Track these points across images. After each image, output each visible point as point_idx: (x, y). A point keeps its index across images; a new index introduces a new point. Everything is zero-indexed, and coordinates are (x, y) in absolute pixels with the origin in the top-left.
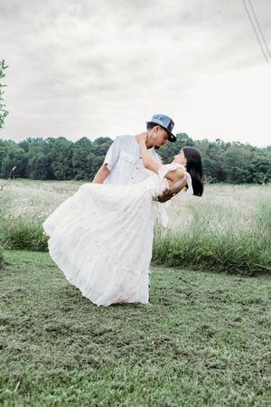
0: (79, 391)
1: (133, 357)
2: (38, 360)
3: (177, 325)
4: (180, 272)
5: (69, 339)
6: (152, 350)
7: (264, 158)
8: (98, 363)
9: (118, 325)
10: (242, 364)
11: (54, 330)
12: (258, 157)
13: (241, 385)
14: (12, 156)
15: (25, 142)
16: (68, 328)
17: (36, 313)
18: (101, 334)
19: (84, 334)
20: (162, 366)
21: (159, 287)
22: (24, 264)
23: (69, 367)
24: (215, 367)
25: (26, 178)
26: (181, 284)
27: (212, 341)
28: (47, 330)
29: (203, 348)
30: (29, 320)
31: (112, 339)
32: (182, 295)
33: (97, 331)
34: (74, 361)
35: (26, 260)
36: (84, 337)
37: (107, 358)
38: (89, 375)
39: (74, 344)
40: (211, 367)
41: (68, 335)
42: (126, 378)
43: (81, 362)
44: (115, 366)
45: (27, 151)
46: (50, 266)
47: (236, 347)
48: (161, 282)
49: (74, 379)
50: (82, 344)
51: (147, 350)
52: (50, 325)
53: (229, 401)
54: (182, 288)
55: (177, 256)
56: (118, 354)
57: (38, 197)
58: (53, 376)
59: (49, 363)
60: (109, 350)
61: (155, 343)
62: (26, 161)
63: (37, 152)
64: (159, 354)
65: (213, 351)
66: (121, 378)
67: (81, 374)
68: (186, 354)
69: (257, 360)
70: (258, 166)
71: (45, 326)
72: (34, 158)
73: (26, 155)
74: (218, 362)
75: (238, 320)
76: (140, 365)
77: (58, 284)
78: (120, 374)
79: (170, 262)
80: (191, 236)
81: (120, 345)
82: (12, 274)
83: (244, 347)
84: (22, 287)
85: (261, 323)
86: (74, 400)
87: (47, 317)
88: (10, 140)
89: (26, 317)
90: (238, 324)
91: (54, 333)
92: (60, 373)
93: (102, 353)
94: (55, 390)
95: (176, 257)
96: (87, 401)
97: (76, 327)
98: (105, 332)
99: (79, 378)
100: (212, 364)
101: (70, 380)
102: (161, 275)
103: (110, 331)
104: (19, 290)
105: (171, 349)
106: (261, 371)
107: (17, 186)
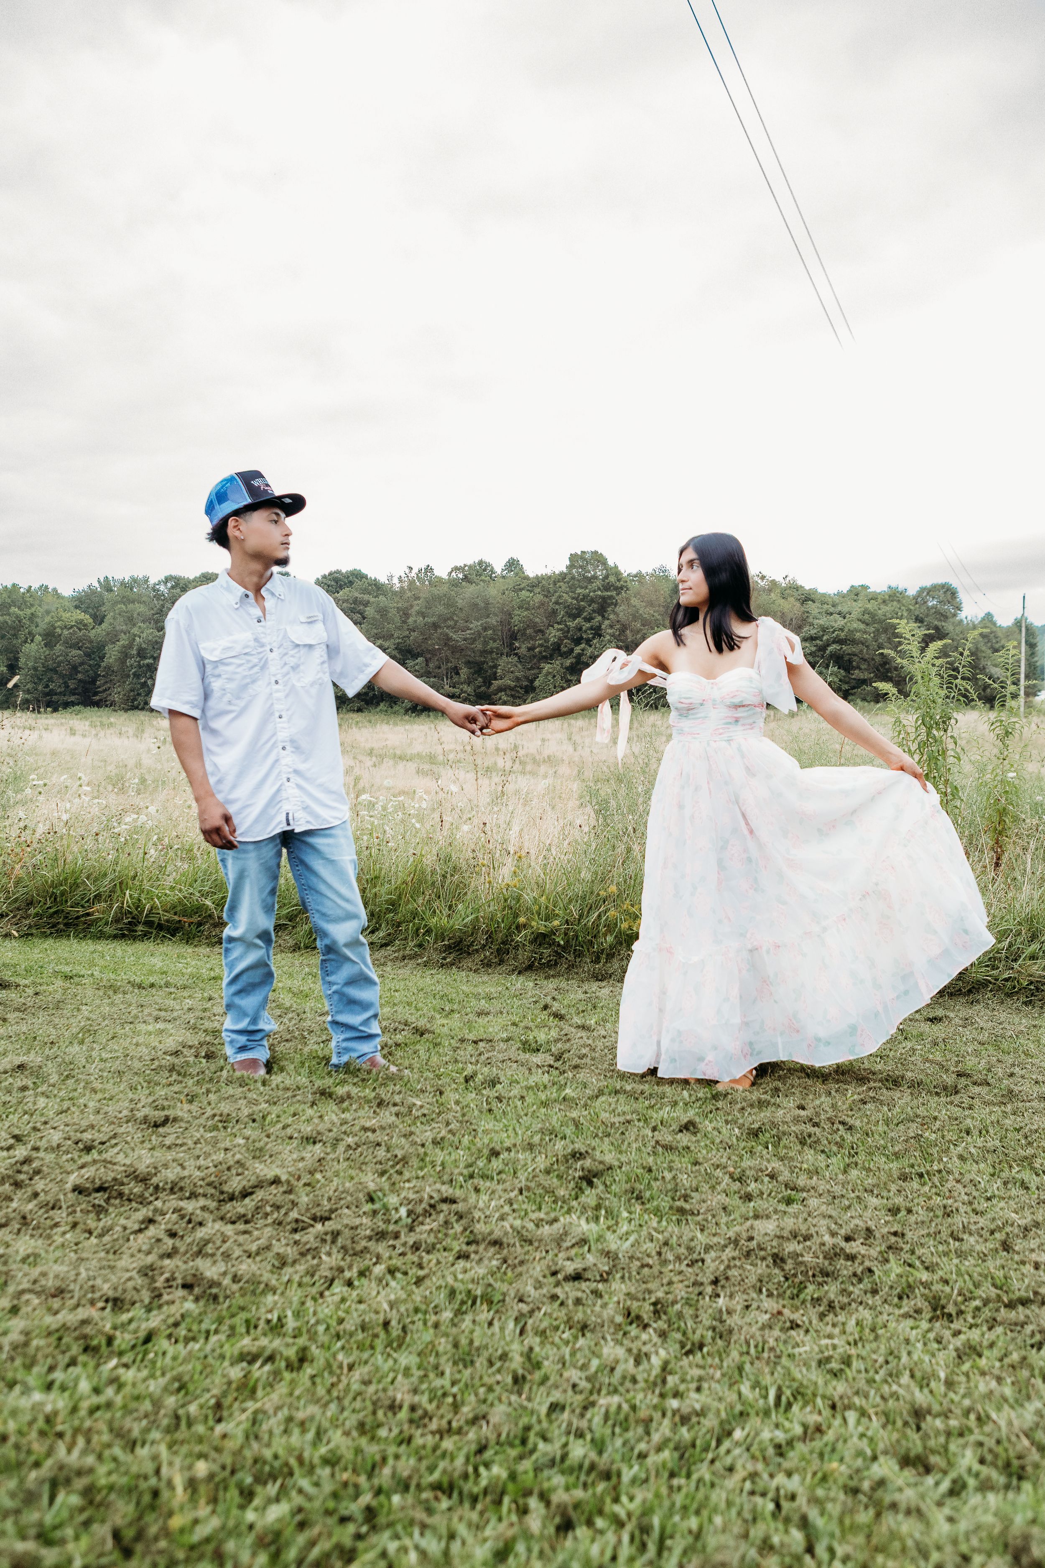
0: (128, 1375)
1: (330, 1259)
2: (25, 1285)
3: (495, 1153)
4: (550, 985)
5: (144, 1212)
6: (397, 1236)
7: (840, 622)
8: (213, 1284)
9: (310, 1162)
10: (665, 1262)
11: (101, 1189)
12: (823, 621)
13: (646, 1326)
14: (50, 638)
15: (91, 593)
16: (144, 1180)
17: (56, 1137)
18: (245, 1194)
19: (193, 1195)
20: (419, 1281)
21: (472, 1037)
22: (59, 983)
23: (117, 1303)
24: (577, 1277)
25: (98, 704)
26: (543, 1025)
27: (590, 1197)
28: (78, 1190)
29: (556, 1220)
30: (27, 1161)
31: (278, 1208)
32: (537, 1059)
33: (235, 1184)
34: (139, 1281)
35: (67, 969)
36: (190, 1206)
37: (245, 1267)
38: (176, 1325)
39: (152, 1231)
40: (567, 1279)
41: (143, 1201)
42: (291, 1323)
43: (160, 1282)
44: (269, 1289)
45: (99, 619)
46: (140, 986)
47: (657, 1212)
48: (482, 1021)
49: (123, 1340)
50: (180, 1227)
51: (381, 1236)
52: (88, 1172)
53: (588, 1379)
54: (542, 1037)
55: (544, 935)
56: (291, 1252)
57: (139, 765)
58: (58, 1335)
59: (59, 1292)
60: (262, 1242)
61: (410, 1213)
62: (96, 652)
63: (131, 620)
64: (416, 1247)
65: (583, 1227)
66: (276, 1328)
67: (155, 1321)
68: (497, 1243)
69: (708, 1248)
70: (823, 649)
71: (73, 1179)
72: (123, 641)
73: (98, 632)
74: (591, 1259)
75: (688, 1127)
76: (350, 1283)
77: (154, 1041)
78: (274, 1316)
79: (523, 956)
80: (586, 875)
81: (298, 1227)
82: (12, 1016)
83: (681, 1211)
84: (33, 1059)
85: (755, 1134)
86: (109, 1405)
87: (88, 1149)
88: (44, 588)
89: (21, 1152)
90: (684, 1139)
91: (99, 1198)
92: (84, 1322)
93: (237, 1252)
94: (59, 1376)
95: (541, 939)
96: (147, 1406)
97: (171, 1174)
98: (259, 1185)
99: (142, 1334)
100: (570, 1268)
101: (110, 1340)
102: (489, 998)
103: (276, 1181)
104: (21, 1067)
105: (458, 1228)
106: (715, 1282)
107: (73, 732)
